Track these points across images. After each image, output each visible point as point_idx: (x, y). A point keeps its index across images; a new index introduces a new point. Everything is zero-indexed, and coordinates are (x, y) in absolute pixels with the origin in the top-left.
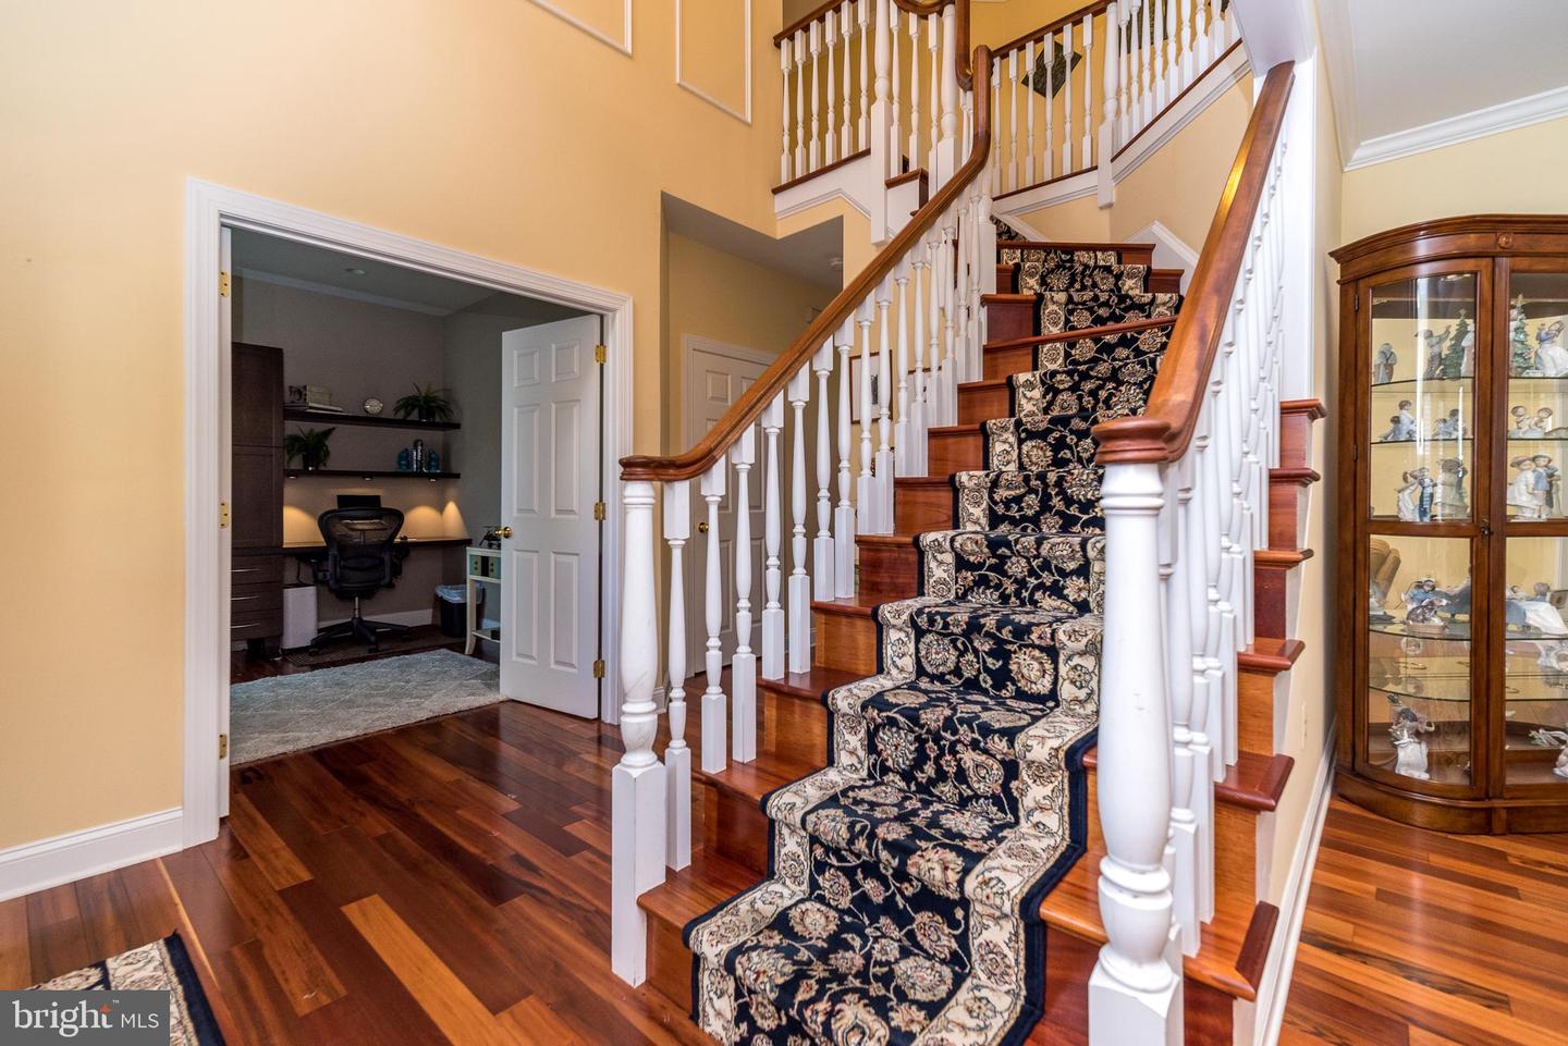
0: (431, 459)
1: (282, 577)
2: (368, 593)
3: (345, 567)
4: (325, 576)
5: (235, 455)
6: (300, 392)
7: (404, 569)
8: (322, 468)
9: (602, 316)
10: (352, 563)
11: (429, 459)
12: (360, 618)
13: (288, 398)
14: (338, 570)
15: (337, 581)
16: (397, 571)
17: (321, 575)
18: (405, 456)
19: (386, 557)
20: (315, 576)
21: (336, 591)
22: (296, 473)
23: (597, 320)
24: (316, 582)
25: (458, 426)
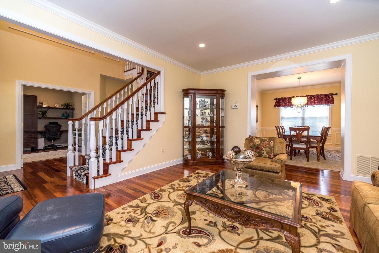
0: (69, 115)
1: (37, 136)
2: (55, 140)
3: (50, 135)
4: (46, 136)
5: (24, 115)
6: (41, 103)
7: (62, 135)
8: (46, 117)
9: (89, 94)
10: (51, 134)
11: (68, 115)
12: (53, 144)
13: (38, 104)
14: (48, 135)
15: (48, 137)
16: (60, 135)
17: (45, 136)
18: (63, 115)
19: (58, 133)
20: (44, 136)
21: (48, 139)
22: (40, 118)
23: (88, 95)
24: (44, 137)
25: (74, 109)
